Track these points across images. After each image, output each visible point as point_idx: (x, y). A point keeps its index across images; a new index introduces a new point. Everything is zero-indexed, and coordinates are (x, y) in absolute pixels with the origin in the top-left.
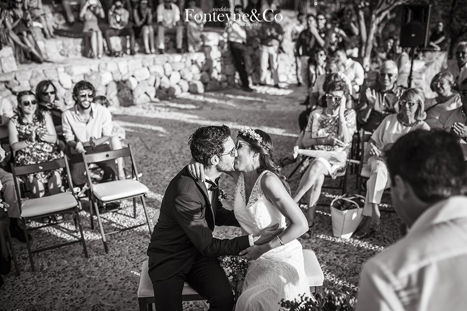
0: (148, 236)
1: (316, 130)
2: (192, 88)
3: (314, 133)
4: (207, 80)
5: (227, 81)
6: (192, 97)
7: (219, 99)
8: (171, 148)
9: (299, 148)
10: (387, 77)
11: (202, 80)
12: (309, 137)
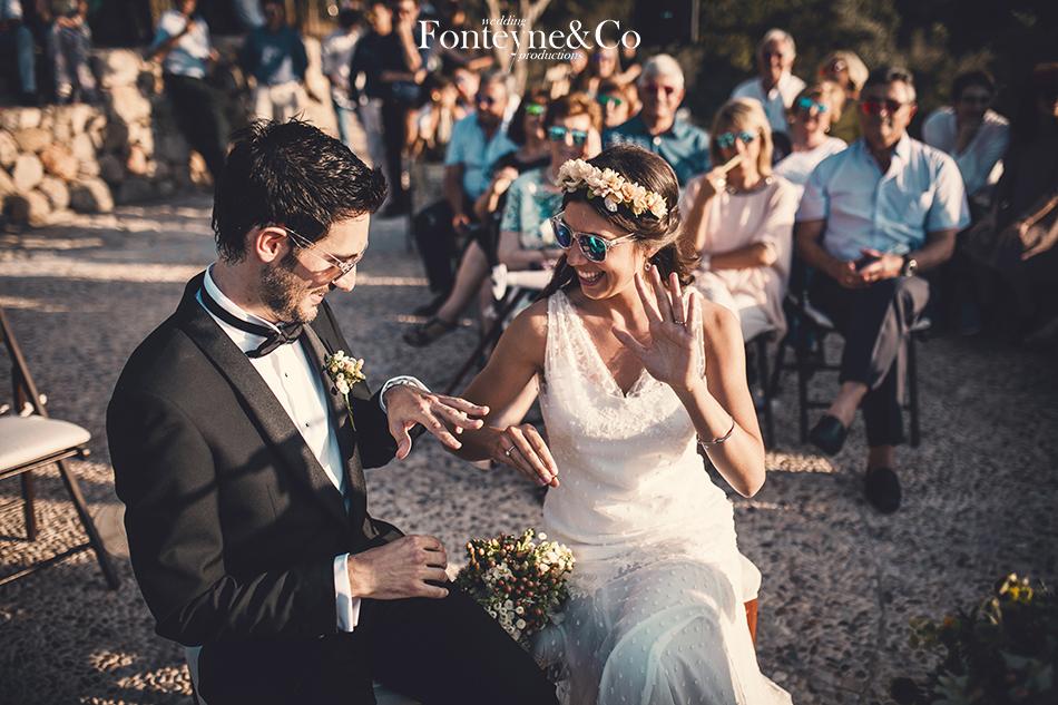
0: (95, 582)
1: (535, 224)
2: (78, 198)
3: (529, 232)
4: (118, 175)
5: (170, 177)
6: (83, 221)
7: (161, 219)
8: (72, 341)
9: (509, 270)
10: (662, 95)
11: (104, 175)
12: (516, 244)
